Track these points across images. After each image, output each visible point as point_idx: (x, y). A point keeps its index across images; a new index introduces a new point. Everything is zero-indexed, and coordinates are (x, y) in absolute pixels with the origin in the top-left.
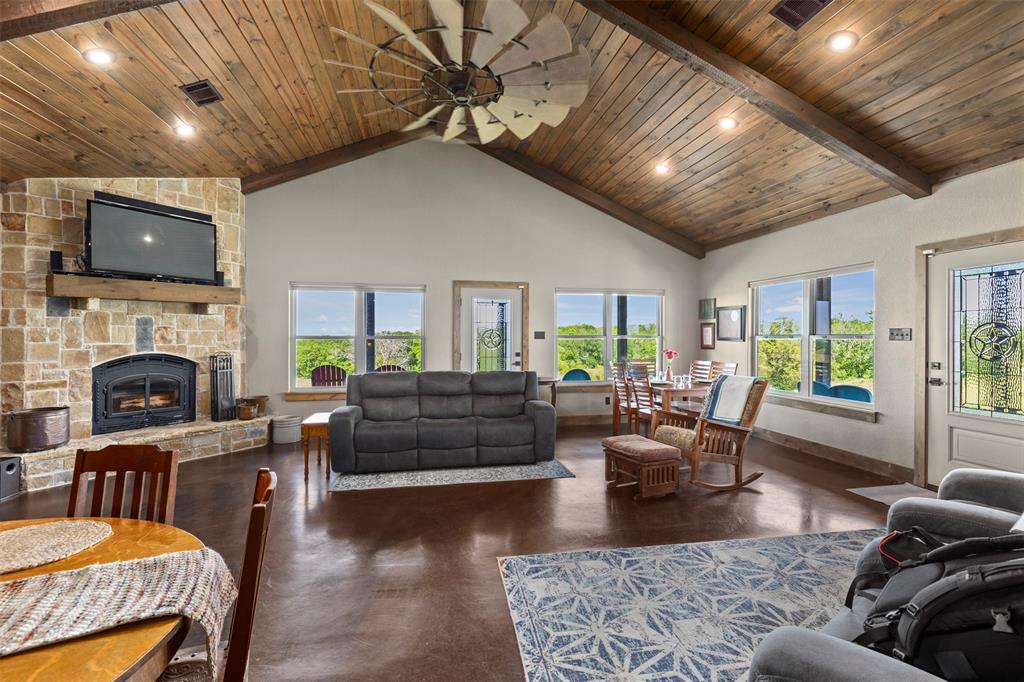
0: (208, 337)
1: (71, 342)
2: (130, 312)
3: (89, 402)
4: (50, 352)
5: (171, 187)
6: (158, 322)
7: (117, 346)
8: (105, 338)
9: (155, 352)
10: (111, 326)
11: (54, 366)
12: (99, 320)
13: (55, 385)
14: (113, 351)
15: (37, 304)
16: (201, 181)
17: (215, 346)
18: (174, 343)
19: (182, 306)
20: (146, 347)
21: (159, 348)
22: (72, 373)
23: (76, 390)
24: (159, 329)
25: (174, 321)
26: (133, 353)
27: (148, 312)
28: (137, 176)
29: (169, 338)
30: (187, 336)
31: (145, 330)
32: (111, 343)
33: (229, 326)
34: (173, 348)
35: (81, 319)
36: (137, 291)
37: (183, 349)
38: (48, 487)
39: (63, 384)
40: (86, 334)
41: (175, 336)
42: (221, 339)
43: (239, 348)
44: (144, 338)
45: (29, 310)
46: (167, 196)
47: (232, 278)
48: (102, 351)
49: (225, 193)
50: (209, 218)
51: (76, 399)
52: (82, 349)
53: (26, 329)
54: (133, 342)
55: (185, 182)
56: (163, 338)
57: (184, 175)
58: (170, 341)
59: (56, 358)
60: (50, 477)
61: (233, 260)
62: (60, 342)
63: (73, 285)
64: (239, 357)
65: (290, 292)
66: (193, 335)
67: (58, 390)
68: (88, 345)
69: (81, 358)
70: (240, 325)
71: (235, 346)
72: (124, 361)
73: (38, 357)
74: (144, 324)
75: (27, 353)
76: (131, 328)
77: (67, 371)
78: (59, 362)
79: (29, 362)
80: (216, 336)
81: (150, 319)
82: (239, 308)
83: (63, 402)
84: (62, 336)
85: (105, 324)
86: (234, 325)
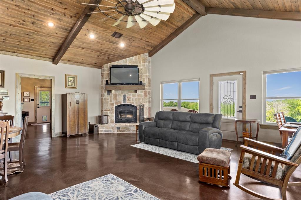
0: (139, 99)
1: (111, 101)
2: (122, 93)
3: (114, 115)
4: (107, 103)
5: (131, 60)
6: (128, 96)
7: (119, 102)
8: (117, 100)
9: (127, 103)
11: (108, 106)
12: (115, 95)
13: (108, 110)
14: (118, 103)
15: (105, 92)
16: (137, 56)
17: (141, 102)
18: (131, 101)
19: (133, 91)
20: (125, 102)
21: (128, 102)
22: (111, 108)
23: (111, 112)
24: (128, 97)
25: (131, 95)
26: (122, 103)
27: (125, 93)
28: (123, 59)
29: (130, 100)
30: (134, 99)
31: (125, 98)
32: (118, 101)
33: (145, 96)
34: (130, 102)
35: (112, 95)
36: (120, 88)
37: (133, 103)
38: (102, 133)
39: (109, 110)
40: (113, 99)
41: (131, 99)
42: (143, 100)
43: (148, 102)
44: (124, 100)
45: (104, 93)
46: (130, 62)
47: (146, 82)
48: (116, 103)
49: (144, 58)
50: (137, 66)
51: (112, 114)
52: (113, 102)
53: (104, 98)
54: (122, 101)
55: (134, 57)
56: (128, 100)
57: (133, 56)
58: (130, 101)
59: (108, 104)
60: (103, 130)
61: (146, 77)
62: (109, 101)
63: (109, 87)
64: (148, 105)
65: (161, 85)
66: (136, 99)
67: (108, 111)
68: (114, 101)
69: (112, 104)
70: (148, 96)
71: (147, 102)
72: (121, 105)
73: (105, 104)
74: (125, 96)
75: (104, 103)
76: (122, 97)
77: (110, 107)
78: (109, 105)
79: (104, 105)
80: (141, 99)
81: (126, 95)
82: (148, 91)
83: (109, 114)
84: (109, 99)
85: (117, 96)
86: (146, 96)
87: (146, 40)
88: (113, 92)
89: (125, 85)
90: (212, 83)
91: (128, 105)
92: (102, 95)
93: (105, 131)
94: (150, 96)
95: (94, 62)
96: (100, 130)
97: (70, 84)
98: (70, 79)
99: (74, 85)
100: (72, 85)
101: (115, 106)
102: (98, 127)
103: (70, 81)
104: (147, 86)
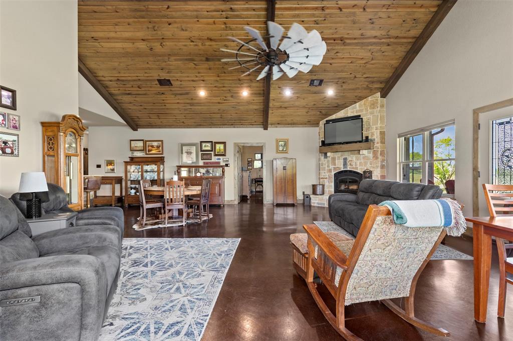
0: (366, 163)
1: (328, 166)
2: (342, 156)
3: (333, 184)
4: (324, 169)
5: (353, 108)
6: (349, 159)
7: (338, 167)
8: (335, 165)
10: (337, 161)
11: (325, 173)
12: (334, 159)
14: (337, 169)
15: (322, 155)
16: (363, 102)
17: (369, 167)
18: (354, 166)
19: (355, 152)
20: (345, 168)
21: (349, 168)
22: (329, 175)
23: (329, 180)
24: (349, 161)
25: (354, 158)
26: (342, 170)
27: (346, 155)
28: (342, 110)
30: (358, 164)
31: (345, 161)
33: (375, 158)
34: (353, 168)
35: (330, 159)
37: (357, 168)
38: (315, 205)
39: (326, 178)
40: (331, 163)
41: (354, 163)
42: (371, 164)
43: (379, 168)
44: (345, 164)
45: (321, 157)
46: (352, 112)
47: (375, 136)
48: (335, 169)
49: (372, 102)
50: (360, 116)
51: (329, 183)
53: (321, 162)
54: (342, 166)
55: (357, 104)
56: (350, 164)
57: (355, 102)
58: (352, 165)
60: (315, 202)
61: (376, 129)
62: (326, 166)
63: (325, 149)
64: (379, 172)
65: (398, 139)
66: (360, 163)
67: (326, 180)
68: (331, 167)
69: (330, 171)
70: (380, 158)
71: (377, 167)
72: (342, 172)
73: (322, 170)
74: (345, 159)
75: (321, 169)
76: (342, 161)
77: (327, 174)
78: (326, 172)
79: (321, 171)
80: (369, 163)
81: (347, 158)
82: (379, 150)
83: (327, 184)
84: (327, 164)
85: (335, 160)
86: (377, 158)
87: (364, 76)
88: (329, 154)
89: (343, 144)
90: (477, 127)
91: (350, 171)
92: (319, 160)
93: (318, 203)
94: (383, 158)
95: (307, 120)
96: (312, 201)
97: (281, 149)
98: (280, 143)
99: (285, 150)
100: (283, 150)
101: (333, 173)
102: (310, 198)
103: (281, 146)
104: (378, 143)
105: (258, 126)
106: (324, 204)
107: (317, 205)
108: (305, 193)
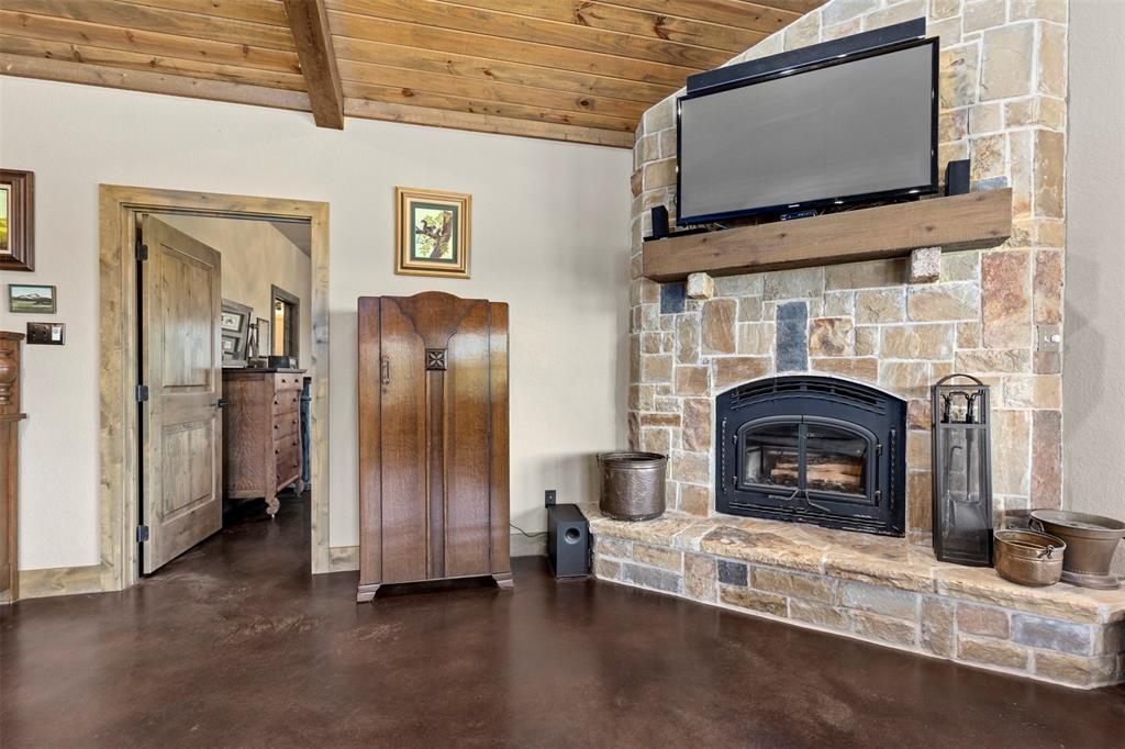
0: (931, 338)
1: (686, 354)
2: (769, 294)
3: (711, 454)
4: (662, 370)
6: (818, 310)
7: (745, 361)
8: (729, 348)
9: (811, 372)
10: (737, 324)
11: (666, 391)
12: (720, 314)
13: (669, 421)
14: (740, 369)
15: (650, 296)
17: (952, 358)
18: (849, 354)
19: (869, 266)
20: (792, 363)
21: (818, 365)
22: (687, 403)
23: (690, 432)
24: (818, 324)
25: (850, 306)
26: (772, 374)
27: (796, 289)
29: (836, 342)
30: (877, 338)
31: (792, 328)
32: (735, 355)
33: (996, 306)
34: (844, 365)
35: (698, 315)
37: (869, 367)
38: (615, 580)
39: (675, 420)
40: (704, 340)
41: (850, 338)
42: (967, 342)
43: (1029, 364)
44: (790, 343)
45: (644, 306)
47: (1010, 169)
48: (725, 368)
50: (918, 25)
51: (692, 448)
52: (699, 364)
53: (643, 334)
54: (771, 354)
56: (826, 344)
58: (840, 350)
59: (668, 378)
61: (1014, 121)
62: (674, 353)
63: (673, 256)
64: (1029, 392)
66: (893, 337)
67: (670, 429)
68: (706, 357)
69: (698, 379)
70: (1036, 300)
71: (1015, 359)
72: (765, 387)
73: (652, 377)
74: (792, 317)
75: (643, 371)
76: (770, 326)
77: (681, 400)
78: (672, 385)
79: (644, 383)
80: (953, 335)
81: (803, 305)
82: (1033, 251)
83: (676, 450)
84: (677, 344)
85: (729, 320)
86: (1014, 303)
88: (699, 284)
89: (793, 214)
91: (819, 385)
92: (634, 320)
93: (634, 573)
94: (1051, 303)
96: (599, 557)
97: (424, 248)
98: (421, 214)
99: (448, 255)
100: (436, 257)
101: (714, 392)
102: (590, 538)
103: (427, 230)
104: (1025, 207)
105: (281, 95)
106: (674, 582)
107: (630, 583)
108: (559, 500)
